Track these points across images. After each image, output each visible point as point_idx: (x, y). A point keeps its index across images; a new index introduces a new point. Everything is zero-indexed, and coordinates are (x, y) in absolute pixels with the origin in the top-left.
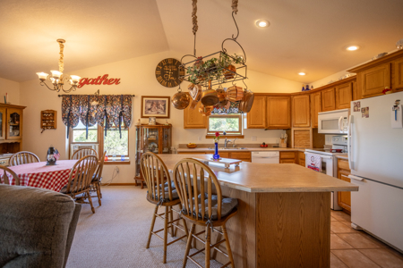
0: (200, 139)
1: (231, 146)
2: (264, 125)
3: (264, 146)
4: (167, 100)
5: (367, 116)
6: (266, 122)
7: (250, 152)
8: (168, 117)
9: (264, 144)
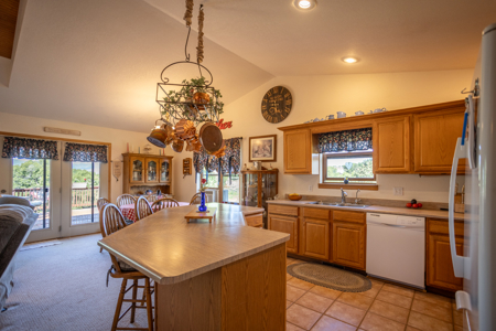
0: (311, 189)
2: (407, 167)
4: (273, 138)
6: (412, 162)
7: (364, 213)
8: (275, 160)
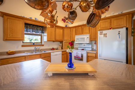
1: (38, 51)
2: (54, 40)
3: (53, 49)
5: (106, 37)
6: (55, 39)
7: (50, 53)
9: (53, 48)
